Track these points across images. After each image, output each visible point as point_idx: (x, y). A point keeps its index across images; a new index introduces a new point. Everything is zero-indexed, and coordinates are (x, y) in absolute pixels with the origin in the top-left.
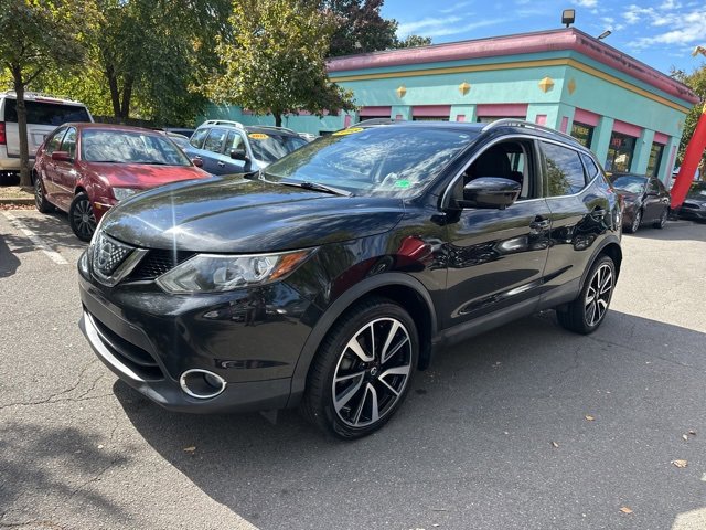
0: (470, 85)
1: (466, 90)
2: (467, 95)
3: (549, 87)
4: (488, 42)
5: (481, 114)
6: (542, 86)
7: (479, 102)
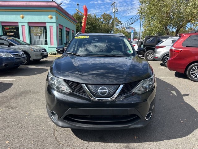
0: (24, 16)
1: (23, 18)
2: (23, 19)
3: (51, 18)
4: (27, 2)
5: (30, 25)
6: (49, 17)
7: (29, 22)
